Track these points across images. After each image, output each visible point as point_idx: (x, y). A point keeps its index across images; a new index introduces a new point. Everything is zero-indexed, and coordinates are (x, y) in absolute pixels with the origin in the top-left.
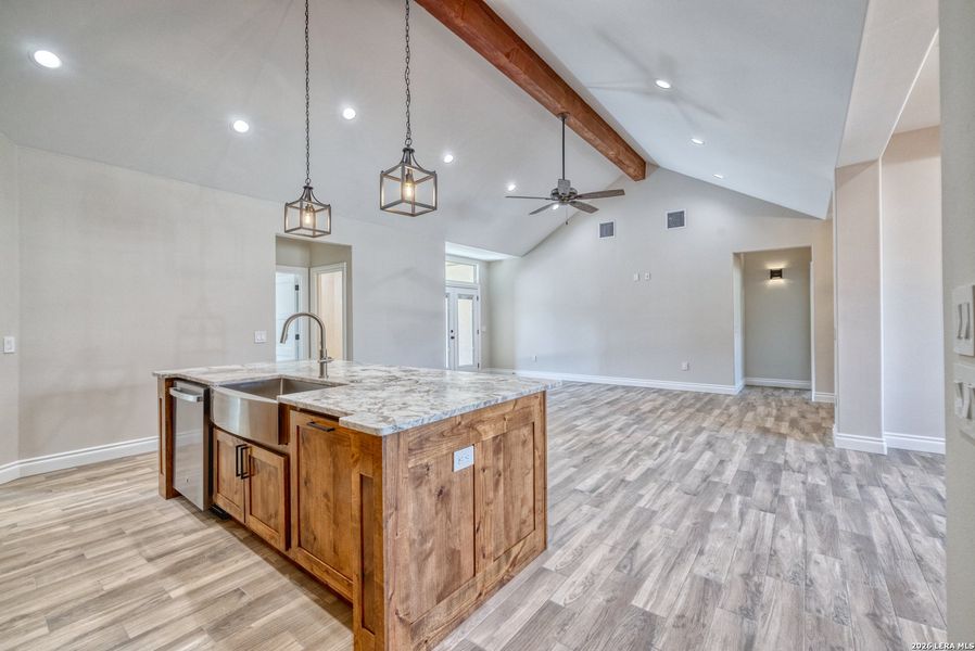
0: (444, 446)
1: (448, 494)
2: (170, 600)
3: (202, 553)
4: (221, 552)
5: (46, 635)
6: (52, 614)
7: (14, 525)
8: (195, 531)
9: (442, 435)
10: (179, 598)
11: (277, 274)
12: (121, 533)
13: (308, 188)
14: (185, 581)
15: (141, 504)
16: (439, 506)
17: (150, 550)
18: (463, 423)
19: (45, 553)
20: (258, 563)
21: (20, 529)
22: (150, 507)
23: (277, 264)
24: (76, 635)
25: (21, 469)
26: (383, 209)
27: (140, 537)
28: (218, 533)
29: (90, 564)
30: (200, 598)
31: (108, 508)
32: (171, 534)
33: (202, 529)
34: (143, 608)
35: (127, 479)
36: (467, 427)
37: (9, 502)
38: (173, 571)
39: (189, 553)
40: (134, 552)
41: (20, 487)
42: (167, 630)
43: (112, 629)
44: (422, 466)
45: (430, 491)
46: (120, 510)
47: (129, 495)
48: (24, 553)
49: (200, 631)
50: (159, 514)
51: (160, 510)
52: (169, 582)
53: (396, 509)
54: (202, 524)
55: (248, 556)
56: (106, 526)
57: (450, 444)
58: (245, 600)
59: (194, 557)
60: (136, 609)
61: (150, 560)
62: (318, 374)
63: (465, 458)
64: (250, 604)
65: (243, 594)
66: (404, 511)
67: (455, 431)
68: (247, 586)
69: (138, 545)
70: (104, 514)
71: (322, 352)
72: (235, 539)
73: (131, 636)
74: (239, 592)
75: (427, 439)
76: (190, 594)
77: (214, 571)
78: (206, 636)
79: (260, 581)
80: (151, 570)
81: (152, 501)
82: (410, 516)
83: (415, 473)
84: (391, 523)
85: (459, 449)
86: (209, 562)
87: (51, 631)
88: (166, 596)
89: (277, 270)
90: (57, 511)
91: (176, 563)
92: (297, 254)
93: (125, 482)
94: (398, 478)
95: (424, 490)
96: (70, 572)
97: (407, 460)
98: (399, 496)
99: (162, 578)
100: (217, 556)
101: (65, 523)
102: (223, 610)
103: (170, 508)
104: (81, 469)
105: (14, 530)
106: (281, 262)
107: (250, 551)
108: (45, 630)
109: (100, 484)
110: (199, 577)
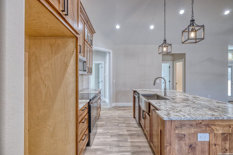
0: (192, 130)
1: (194, 148)
2: (127, 141)
3: (136, 134)
4: (139, 135)
5: (109, 138)
6: (112, 134)
7: (112, 115)
8: (136, 128)
9: (192, 125)
10: (129, 142)
11: (162, 64)
12: (124, 123)
13: (165, 40)
14: (131, 138)
15: (129, 118)
16: (190, 151)
17: (128, 129)
18: (203, 123)
19: (114, 122)
20: (145, 142)
21: (113, 116)
22: (130, 119)
23: (162, 61)
24: (113, 140)
25: (116, 105)
26: (183, 43)
27: (127, 125)
28: (140, 130)
29: (119, 127)
30: (132, 144)
31: (125, 117)
32: (132, 126)
33: (138, 128)
34: (123, 141)
35: (129, 111)
36: (205, 125)
37: (112, 110)
38: (130, 135)
39: (134, 132)
40: (125, 128)
41: (115, 108)
42: (125, 148)
43: (118, 142)
44: (182, 134)
45: (185, 144)
46: (126, 118)
47: (128, 115)
48: (112, 121)
49: (130, 151)
50: (131, 121)
51: (132, 120)
52: (129, 137)
53: (170, 145)
54: (138, 127)
55: (144, 139)
56: (123, 120)
57: (195, 130)
58: (140, 150)
59: (134, 134)
60: (122, 140)
61: (127, 131)
62: (164, 95)
63: (204, 137)
64: (141, 151)
65: (140, 148)
66: (174, 147)
67: (198, 125)
68: (142, 146)
69: (126, 126)
70: (123, 118)
71: (165, 88)
72: (143, 133)
73: (120, 145)
74: (140, 147)
75: (184, 125)
76: (131, 142)
77: (137, 139)
78: (131, 153)
79: (145, 147)
80: (126, 133)
81: (131, 117)
82: (176, 149)
83: (178, 135)
84: (168, 148)
85: (200, 133)
86: (136, 136)
87: (111, 137)
88: (127, 140)
89: (163, 63)
90: (117, 114)
91: (131, 134)
92: (170, 57)
93: (128, 112)
94: (171, 135)
95: (182, 143)
96: (116, 127)
97: (175, 130)
98: (171, 141)
99: (128, 136)
100: (139, 136)
101: (118, 117)
102: (136, 149)
103: (134, 120)
104: (124, 107)
105: (112, 116)
106: (164, 61)
107: (145, 138)
108: (110, 137)
109: (125, 111)
110: (134, 139)
